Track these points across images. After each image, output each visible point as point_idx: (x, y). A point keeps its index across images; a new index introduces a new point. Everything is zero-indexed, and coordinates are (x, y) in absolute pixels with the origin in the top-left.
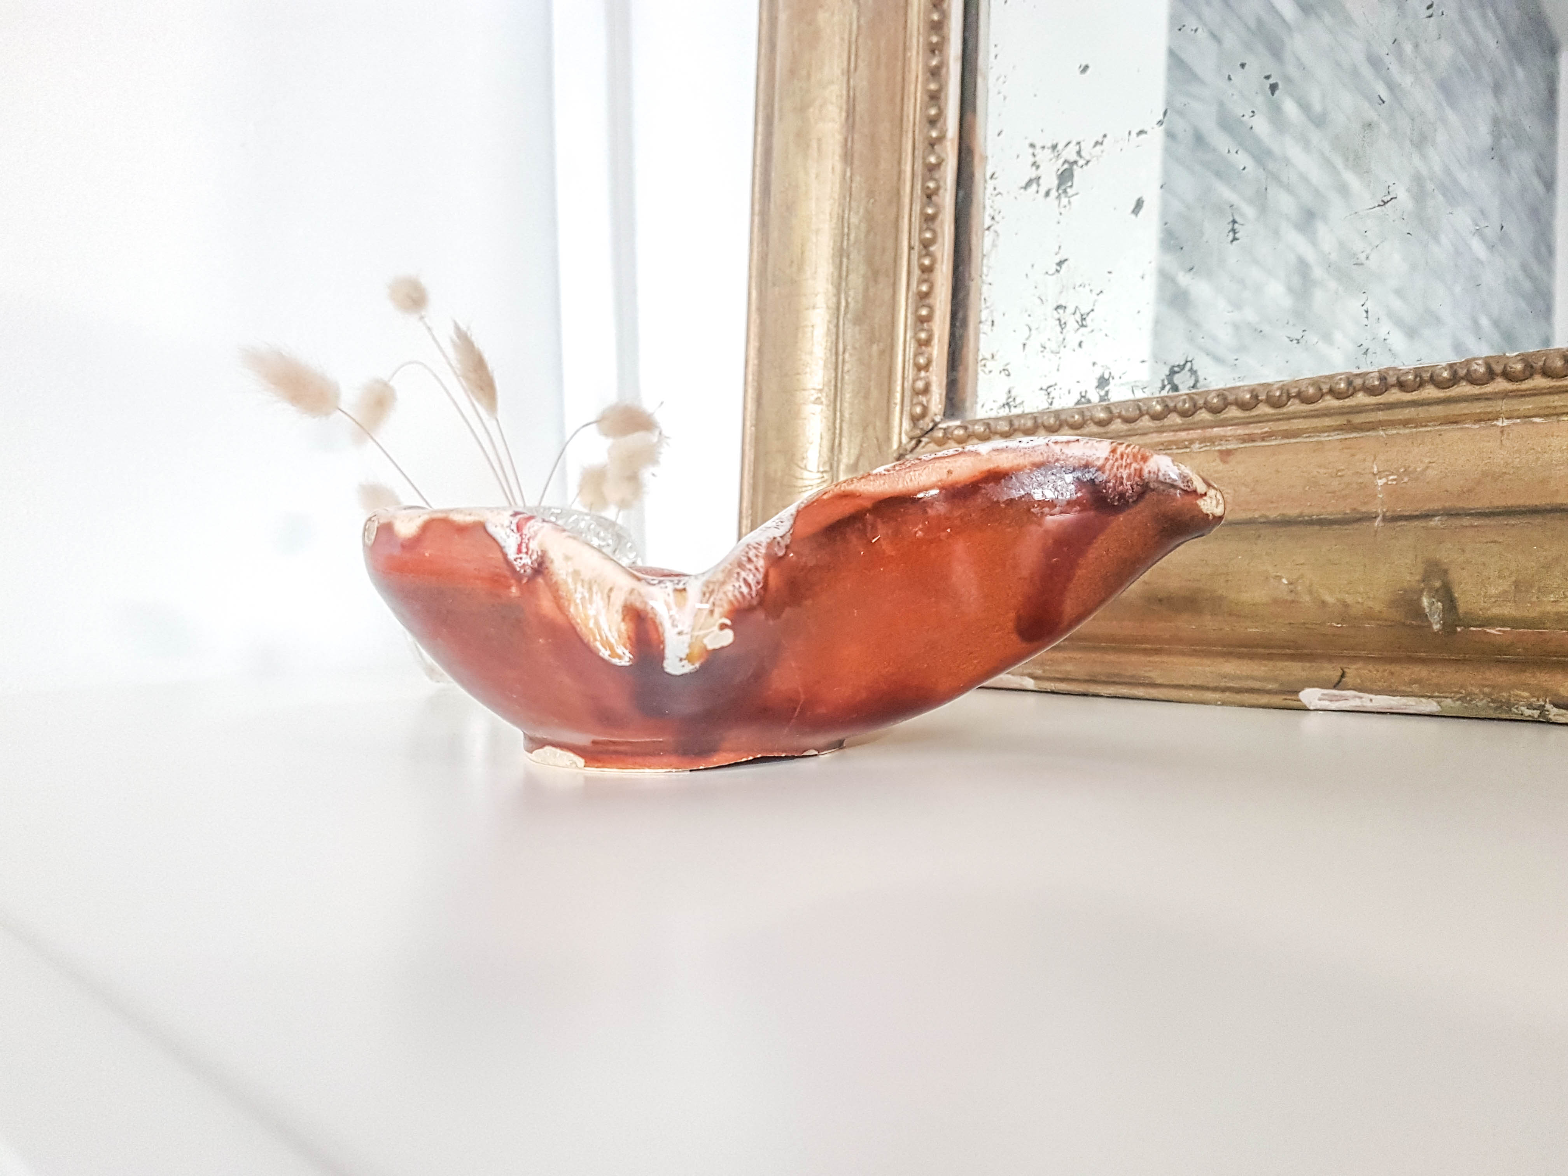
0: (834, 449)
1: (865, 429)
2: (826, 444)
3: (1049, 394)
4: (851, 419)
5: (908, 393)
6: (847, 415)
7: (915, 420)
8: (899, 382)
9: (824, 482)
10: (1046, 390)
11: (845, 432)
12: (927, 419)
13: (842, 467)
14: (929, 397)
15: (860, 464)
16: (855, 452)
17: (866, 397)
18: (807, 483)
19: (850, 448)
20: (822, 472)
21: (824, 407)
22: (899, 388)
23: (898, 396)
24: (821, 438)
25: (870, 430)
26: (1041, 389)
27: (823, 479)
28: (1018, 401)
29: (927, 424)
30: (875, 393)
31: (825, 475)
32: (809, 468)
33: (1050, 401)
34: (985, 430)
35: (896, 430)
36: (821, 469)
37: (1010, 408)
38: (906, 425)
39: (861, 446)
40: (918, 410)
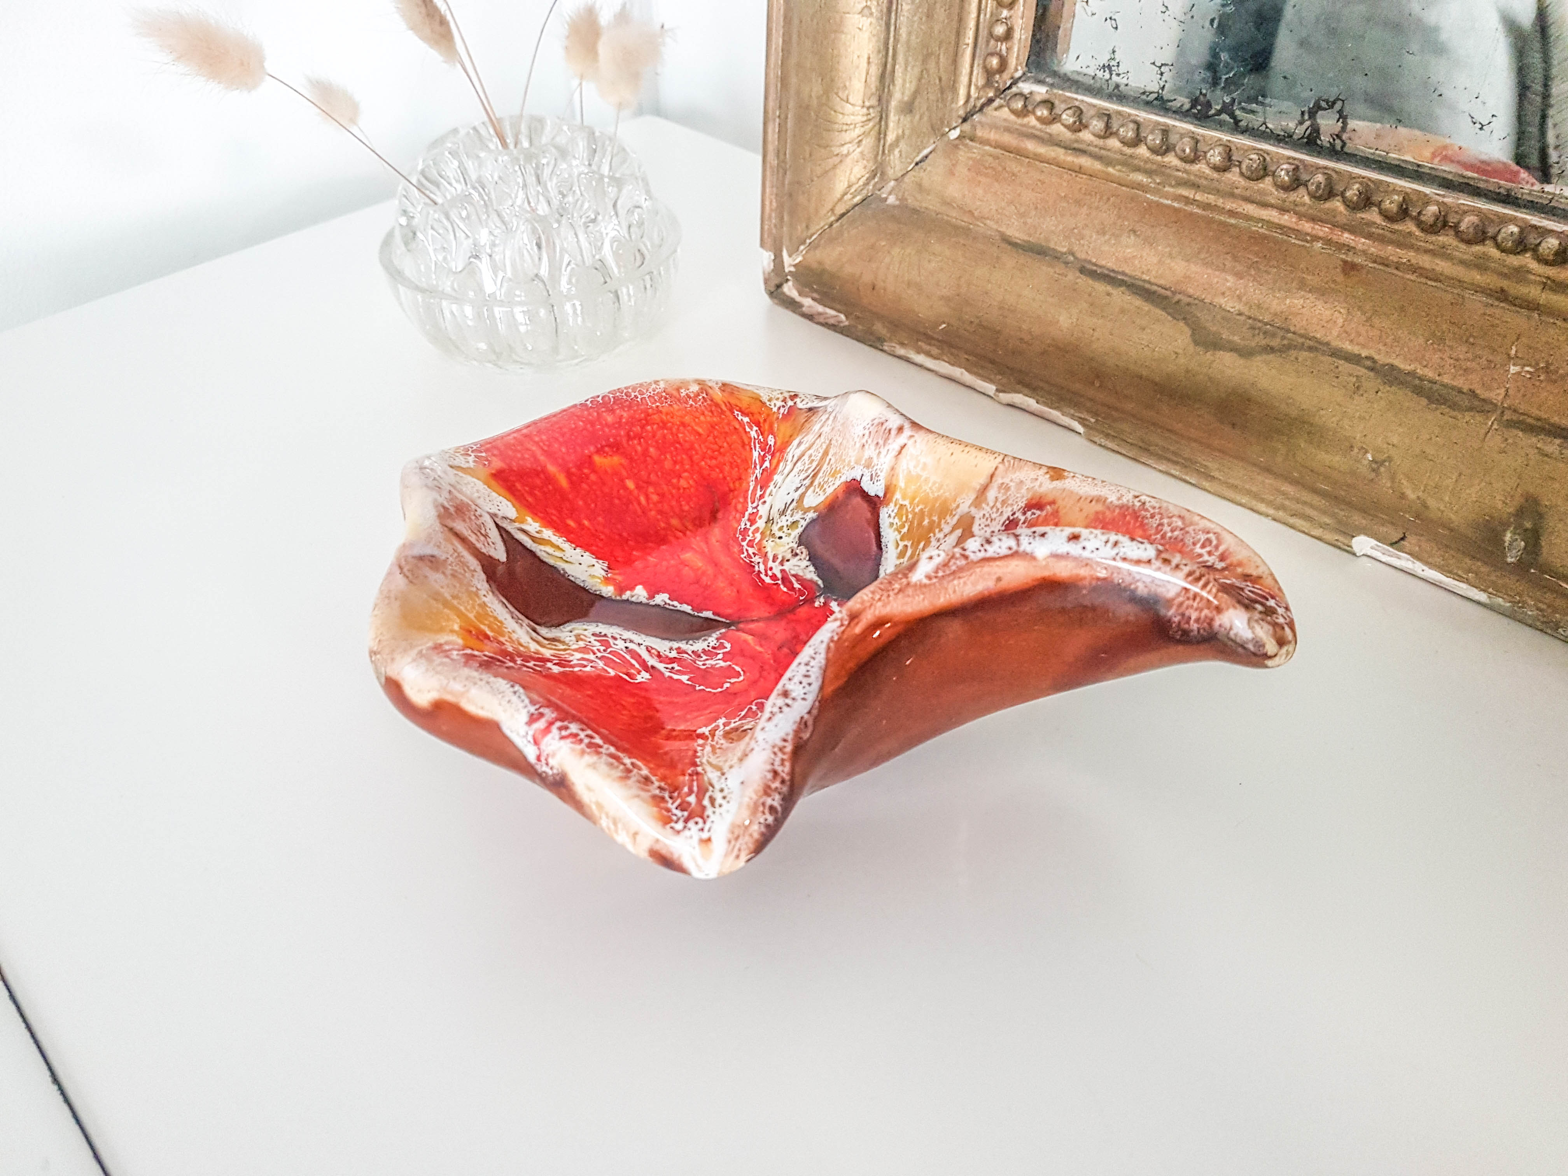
0: (885, 77)
1: (924, 61)
2: (875, 71)
3: (1162, 74)
4: (908, 42)
5: (983, 33)
6: (903, 32)
7: (989, 74)
8: (973, 15)
9: (869, 120)
10: (1160, 67)
11: (900, 58)
12: (1006, 76)
13: (893, 104)
14: (1009, 44)
15: (916, 103)
16: (910, 87)
17: (929, 16)
18: (848, 119)
19: (904, 81)
20: (868, 108)
21: (873, 20)
22: (972, 24)
23: (970, 34)
24: (869, 63)
25: (932, 65)
26: (1154, 63)
27: (869, 117)
28: (1122, 69)
29: (1005, 79)
30: (940, 14)
31: (871, 110)
32: (851, 100)
33: (1162, 84)
34: (1075, 122)
35: (964, 79)
36: (867, 104)
37: (1111, 75)
38: (979, 78)
39: (920, 80)
40: (995, 62)
